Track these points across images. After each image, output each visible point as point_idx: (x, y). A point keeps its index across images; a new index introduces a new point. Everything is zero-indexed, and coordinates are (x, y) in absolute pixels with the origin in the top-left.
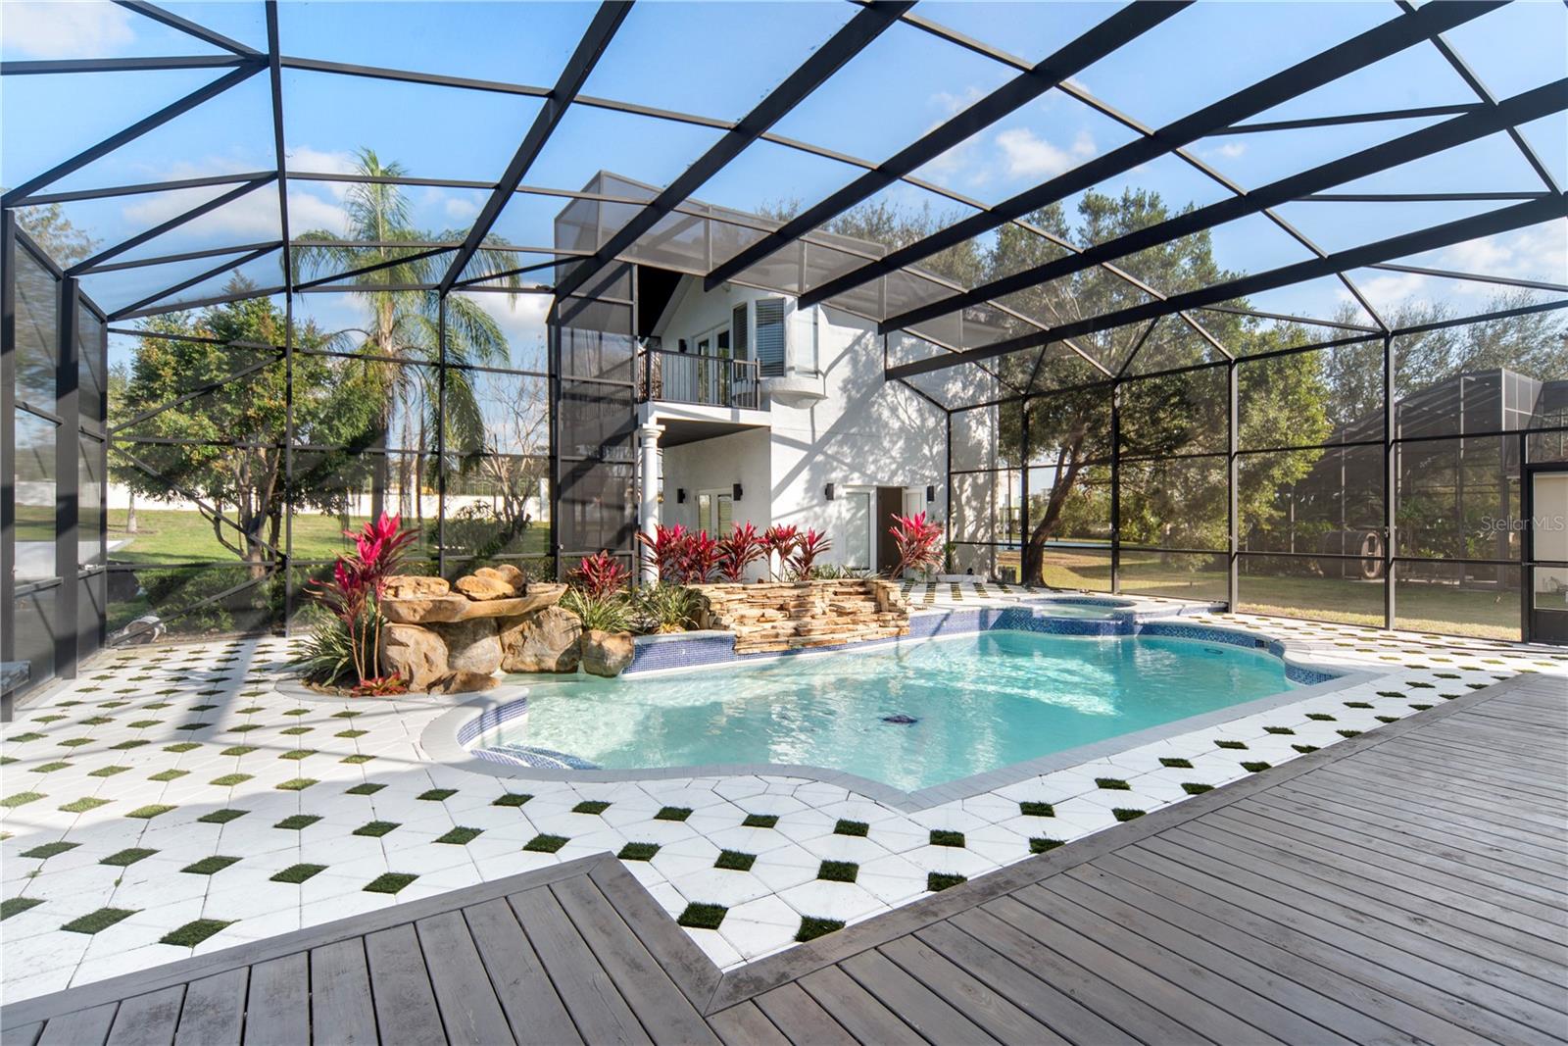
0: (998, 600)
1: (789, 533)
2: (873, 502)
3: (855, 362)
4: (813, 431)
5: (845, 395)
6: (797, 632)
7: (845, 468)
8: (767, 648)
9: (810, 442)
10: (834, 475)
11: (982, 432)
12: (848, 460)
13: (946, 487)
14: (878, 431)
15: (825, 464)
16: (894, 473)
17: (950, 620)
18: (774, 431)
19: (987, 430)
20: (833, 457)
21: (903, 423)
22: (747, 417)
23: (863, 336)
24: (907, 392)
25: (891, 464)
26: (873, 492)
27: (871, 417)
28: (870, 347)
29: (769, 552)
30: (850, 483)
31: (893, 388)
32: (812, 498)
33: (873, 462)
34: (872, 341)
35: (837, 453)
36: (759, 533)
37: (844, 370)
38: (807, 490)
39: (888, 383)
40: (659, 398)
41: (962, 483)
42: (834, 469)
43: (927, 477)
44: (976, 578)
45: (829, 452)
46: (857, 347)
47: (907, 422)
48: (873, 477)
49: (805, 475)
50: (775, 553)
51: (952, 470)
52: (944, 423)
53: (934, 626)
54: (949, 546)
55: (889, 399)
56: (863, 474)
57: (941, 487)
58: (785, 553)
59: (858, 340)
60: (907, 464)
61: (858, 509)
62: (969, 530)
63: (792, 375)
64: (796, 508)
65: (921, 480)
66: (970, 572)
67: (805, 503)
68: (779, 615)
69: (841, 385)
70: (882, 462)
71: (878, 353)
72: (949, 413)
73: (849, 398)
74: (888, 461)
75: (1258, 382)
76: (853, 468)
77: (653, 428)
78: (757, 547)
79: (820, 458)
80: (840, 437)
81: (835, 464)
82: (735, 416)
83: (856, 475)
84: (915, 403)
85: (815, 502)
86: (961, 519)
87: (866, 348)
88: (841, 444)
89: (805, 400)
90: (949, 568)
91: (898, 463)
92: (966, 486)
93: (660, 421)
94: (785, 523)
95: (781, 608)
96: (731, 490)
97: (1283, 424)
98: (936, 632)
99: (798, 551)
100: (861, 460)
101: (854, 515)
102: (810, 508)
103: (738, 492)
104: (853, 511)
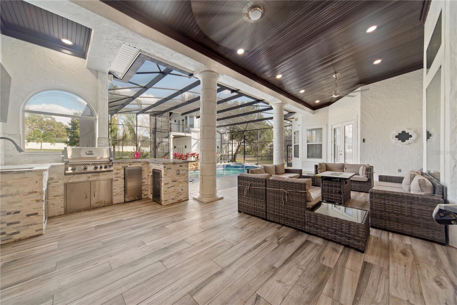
0: (227, 163)
1: (195, 154)
4: (198, 137)
6: (196, 168)
9: (198, 139)
11: (226, 137)
18: (192, 137)
19: (227, 137)
22: (187, 135)
29: (191, 156)
36: (190, 154)
40: (173, 132)
41: (223, 146)
43: (217, 145)
44: (225, 161)
49: (197, 144)
50: (192, 157)
51: (222, 144)
52: (220, 136)
54: (221, 156)
57: (220, 146)
58: (194, 157)
62: (224, 153)
63: (195, 128)
64: (195, 150)
66: (224, 160)
68: (193, 166)
72: (221, 134)
75: (262, 132)
77: (172, 136)
78: (190, 156)
82: (185, 134)
90: (221, 159)
93: (173, 135)
94: (194, 152)
95: (194, 165)
96: (184, 147)
97: (266, 138)
99: (196, 157)
102: (197, 150)
103: (186, 147)
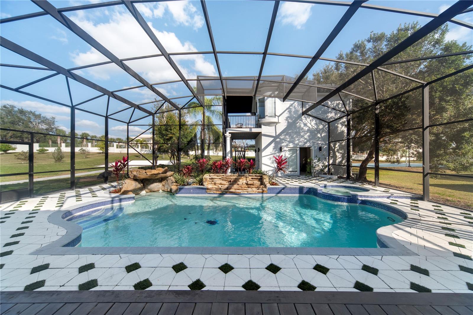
2: (298, 152)
3: (290, 112)
4: (276, 132)
5: (287, 122)
6: (227, 189)
7: (287, 142)
8: (215, 192)
9: (275, 135)
10: (283, 144)
12: (288, 140)
13: (328, 147)
14: (299, 131)
15: (280, 141)
16: (306, 143)
17: (285, 189)
18: (262, 133)
20: (283, 139)
21: (309, 127)
22: (255, 130)
23: (293, 103)
24: (311, 118)
25: (304, 140)
26: (298, 149)
27: (297, 127)
28: (296, 107)
30: (289, 147)
31: (305, 117)
32: (276, 151)
33: (297, 140)
34: (297, 105)
35: (284, 138)
37: (286, 114)
38: (274, 149)
39: (303, 116)
40: (230, 127)
41: (335, 146)
42: (283, 143)
43: (320, 144)
45: (281, 138)
46: (291, 107)
47: (311, 127)
48: (298, 144)
49: (273, 145)
51: (330, 141)
52: (327, 126)
53: (278, 191)
55: (304, 121)
56: (294, 144)
57: (325, 147)
59: (291, 105)
60: (311, 140)
61: (293, 154)
62: (338, 160)
63: (267, 117)
64: (270, 154)
65: (317, 145)
67: (273, 152)
69: (285, 119)
70: (301, 140)
71: (299, 108)
72: (329, 123)
73: (288, 122)
74: (303, 139)
76: (290, 142)
77: (228, 135)
79: (278, 140)
80: (285, 133)
81: (283, 141)
83: (291, 144)
84: (314, 121)
85: (277, 152)
86: (335, 157)
87: (295, 107)
88: (285, 135)
89: (272, 124)
91: (307, 140)
92: (337, 146)
93: (230, 133)
95: (230, 181)
98: (279, 193)
100: (293, 140)
101: (291, 156)
102: (275, 154)
104: (291, 154)
